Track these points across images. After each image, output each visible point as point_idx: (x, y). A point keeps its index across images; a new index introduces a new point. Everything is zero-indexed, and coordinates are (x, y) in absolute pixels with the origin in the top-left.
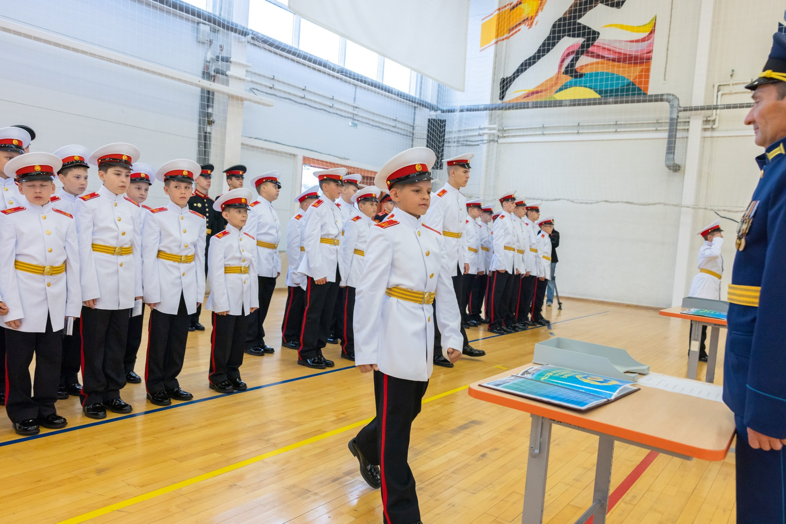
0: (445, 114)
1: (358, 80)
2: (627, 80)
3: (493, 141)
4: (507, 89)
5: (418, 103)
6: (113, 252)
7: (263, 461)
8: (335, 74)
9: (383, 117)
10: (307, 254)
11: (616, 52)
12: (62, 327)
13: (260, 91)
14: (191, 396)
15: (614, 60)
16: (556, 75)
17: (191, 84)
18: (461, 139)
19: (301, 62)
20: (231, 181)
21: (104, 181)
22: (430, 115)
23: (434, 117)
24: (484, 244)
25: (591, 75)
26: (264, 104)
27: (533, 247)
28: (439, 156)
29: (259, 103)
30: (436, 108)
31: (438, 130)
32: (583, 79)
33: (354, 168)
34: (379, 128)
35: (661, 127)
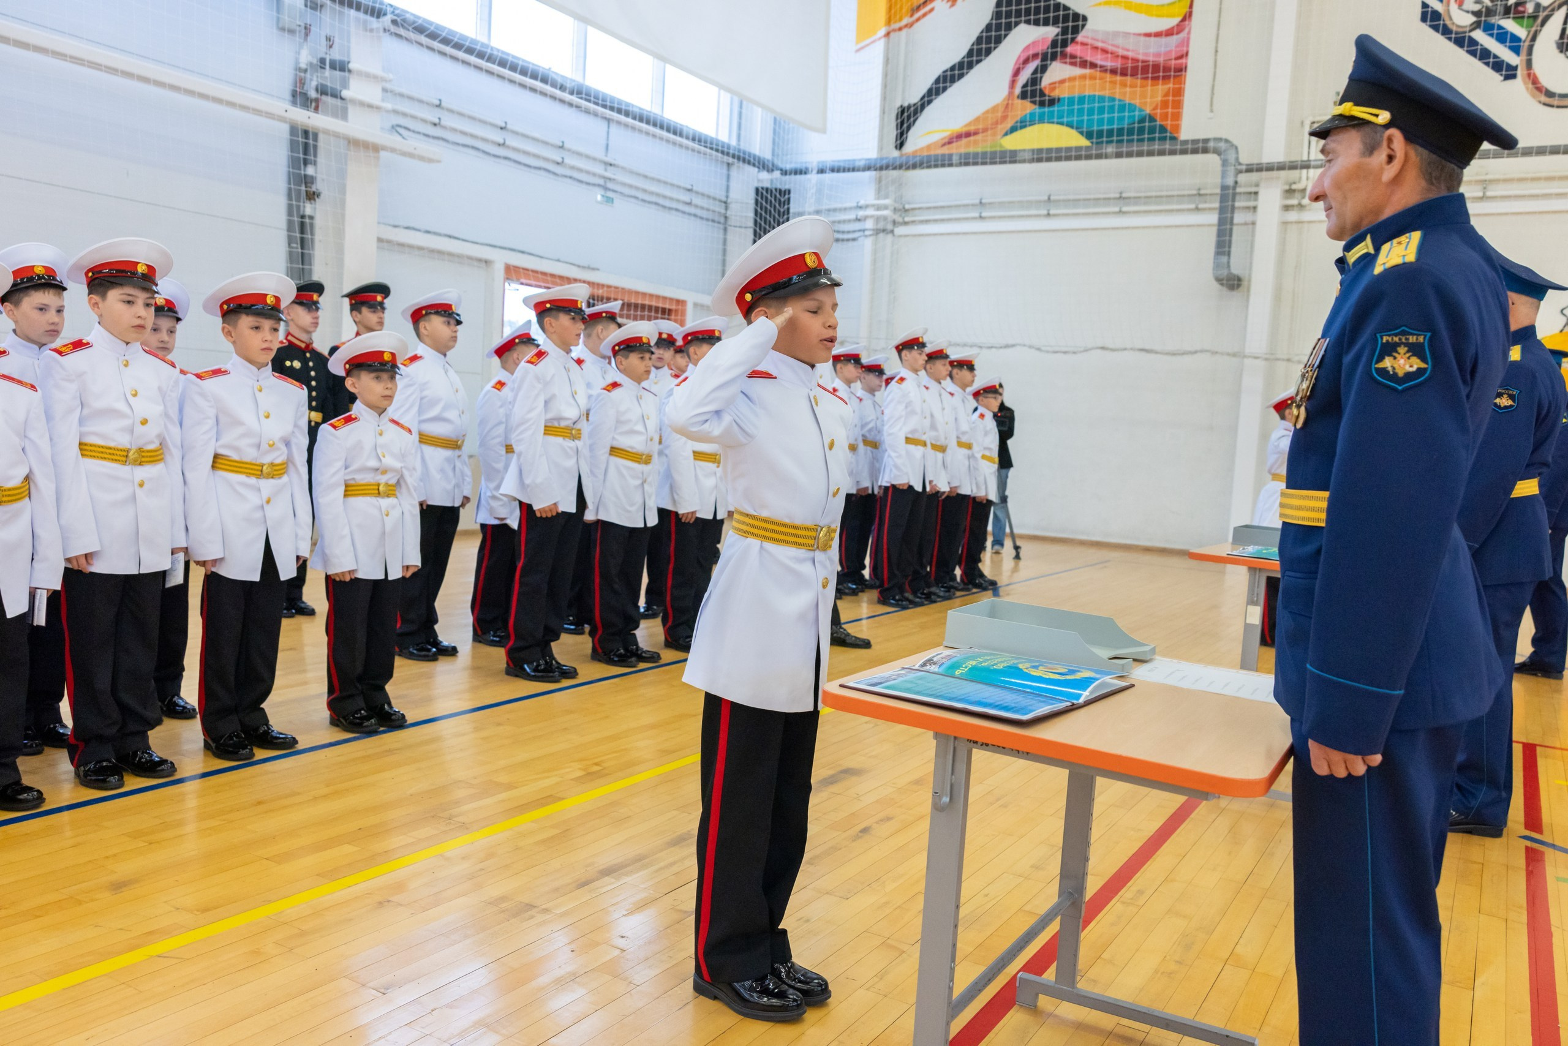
0: (785, 177)
1: (612, 109)
2: (1141, 110)
3: (884, 231)
4: (909, 128)
5: (733, 156)
6: (124, 459)
7: (441, 855)
8: (566, 96)
9: (665, 183)
10: (519, 458)
11: (1118, 56)
12: (23, 608)
13: (414, 131)
14: (294, 741)
15: (1113, 72)
16: (1004, 100)
17: (270, 115)
19: (496, 72)
20: (359, 315)
21: (101, 316)
22: (759, 181)
23: (767, 185)
24: (867, 435)
25: (1071, 101)
26: (422, 158)
27: (964, 439)
29: (411, 155)
30: (770, 166)
31: (775, 210)
32: (1056, 108)
33: (609, 287)
34: (657, 207)
35: (1205, 202)
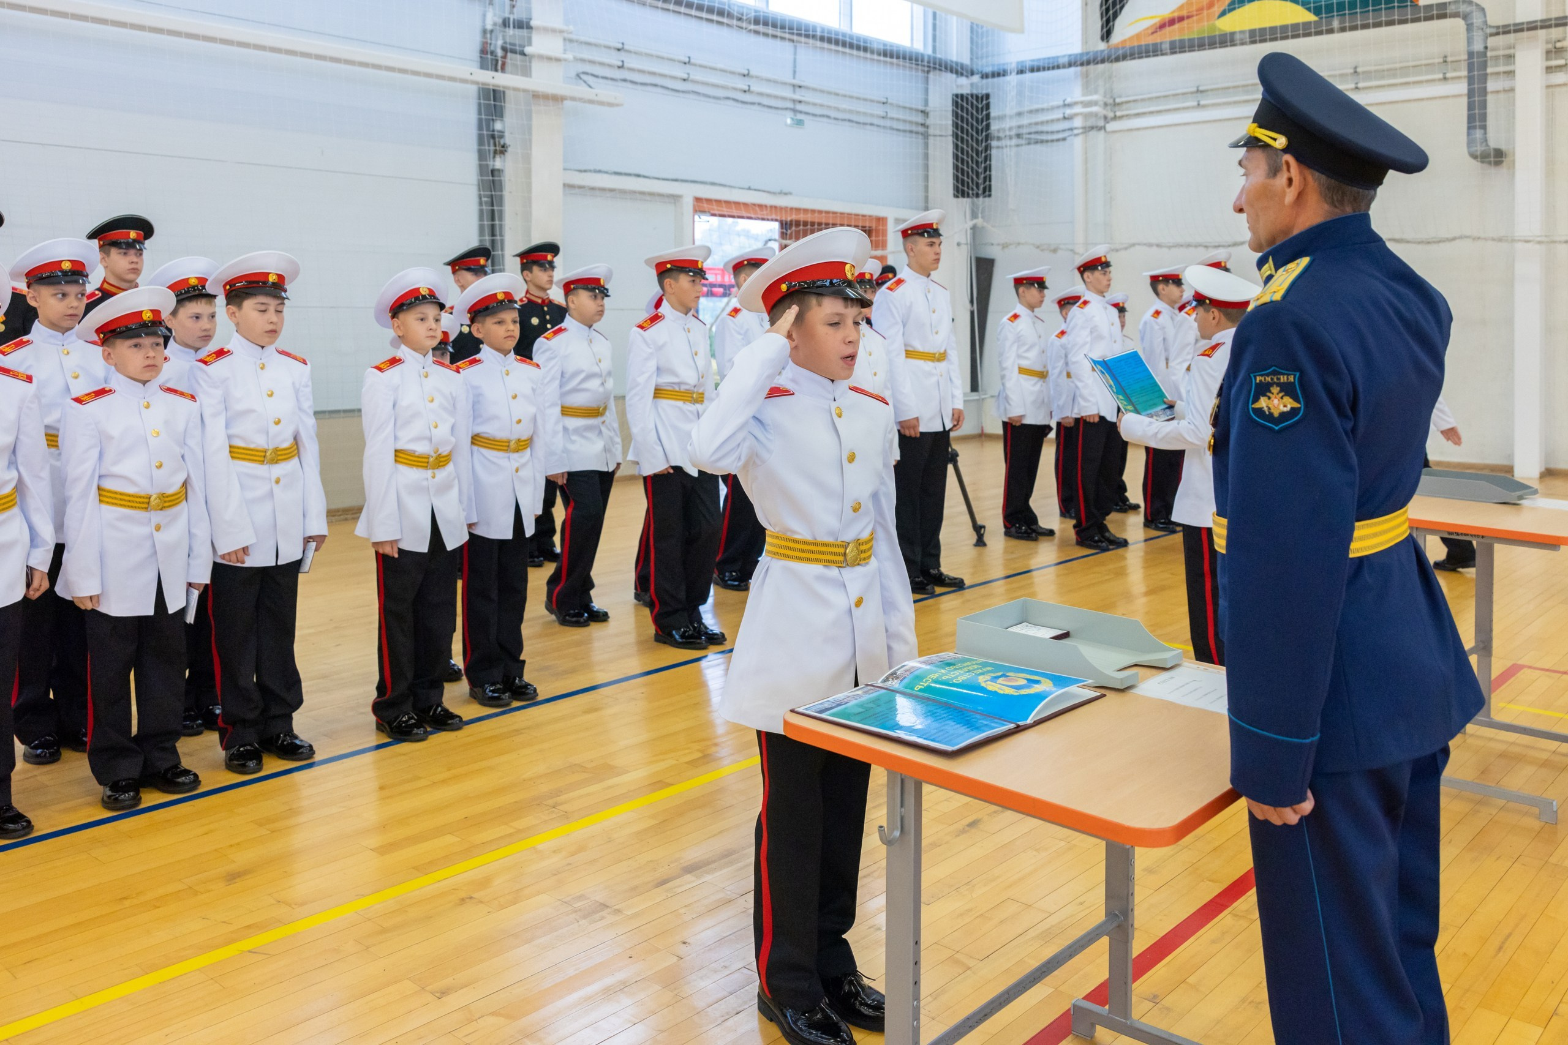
0: (985, 81)
1: (798, 33)
3: (1092, 128)
4: (1115, 16)
6: (262, 459)
8: (744, 25)
9: (859, 98)
13: (600, 77)
17: (456, 80)
18: (1024, 131)
20: (530, 275)
21: (237, 324)
22: (957, 88)
23: (966, 91)
26: (601, 103)
28: (980, 171)
29: (591, 102)
30: (969, 71)
31: (972, 118)
33: (804, 210)
34: (851, 124)
35: (1455, 70)
